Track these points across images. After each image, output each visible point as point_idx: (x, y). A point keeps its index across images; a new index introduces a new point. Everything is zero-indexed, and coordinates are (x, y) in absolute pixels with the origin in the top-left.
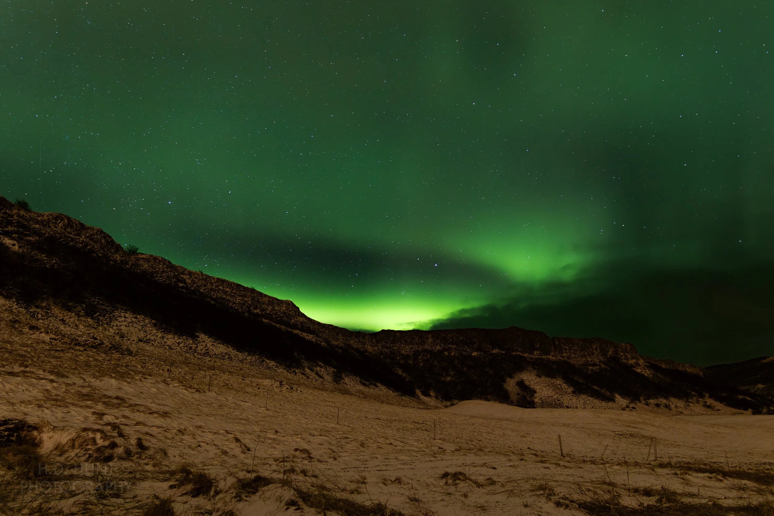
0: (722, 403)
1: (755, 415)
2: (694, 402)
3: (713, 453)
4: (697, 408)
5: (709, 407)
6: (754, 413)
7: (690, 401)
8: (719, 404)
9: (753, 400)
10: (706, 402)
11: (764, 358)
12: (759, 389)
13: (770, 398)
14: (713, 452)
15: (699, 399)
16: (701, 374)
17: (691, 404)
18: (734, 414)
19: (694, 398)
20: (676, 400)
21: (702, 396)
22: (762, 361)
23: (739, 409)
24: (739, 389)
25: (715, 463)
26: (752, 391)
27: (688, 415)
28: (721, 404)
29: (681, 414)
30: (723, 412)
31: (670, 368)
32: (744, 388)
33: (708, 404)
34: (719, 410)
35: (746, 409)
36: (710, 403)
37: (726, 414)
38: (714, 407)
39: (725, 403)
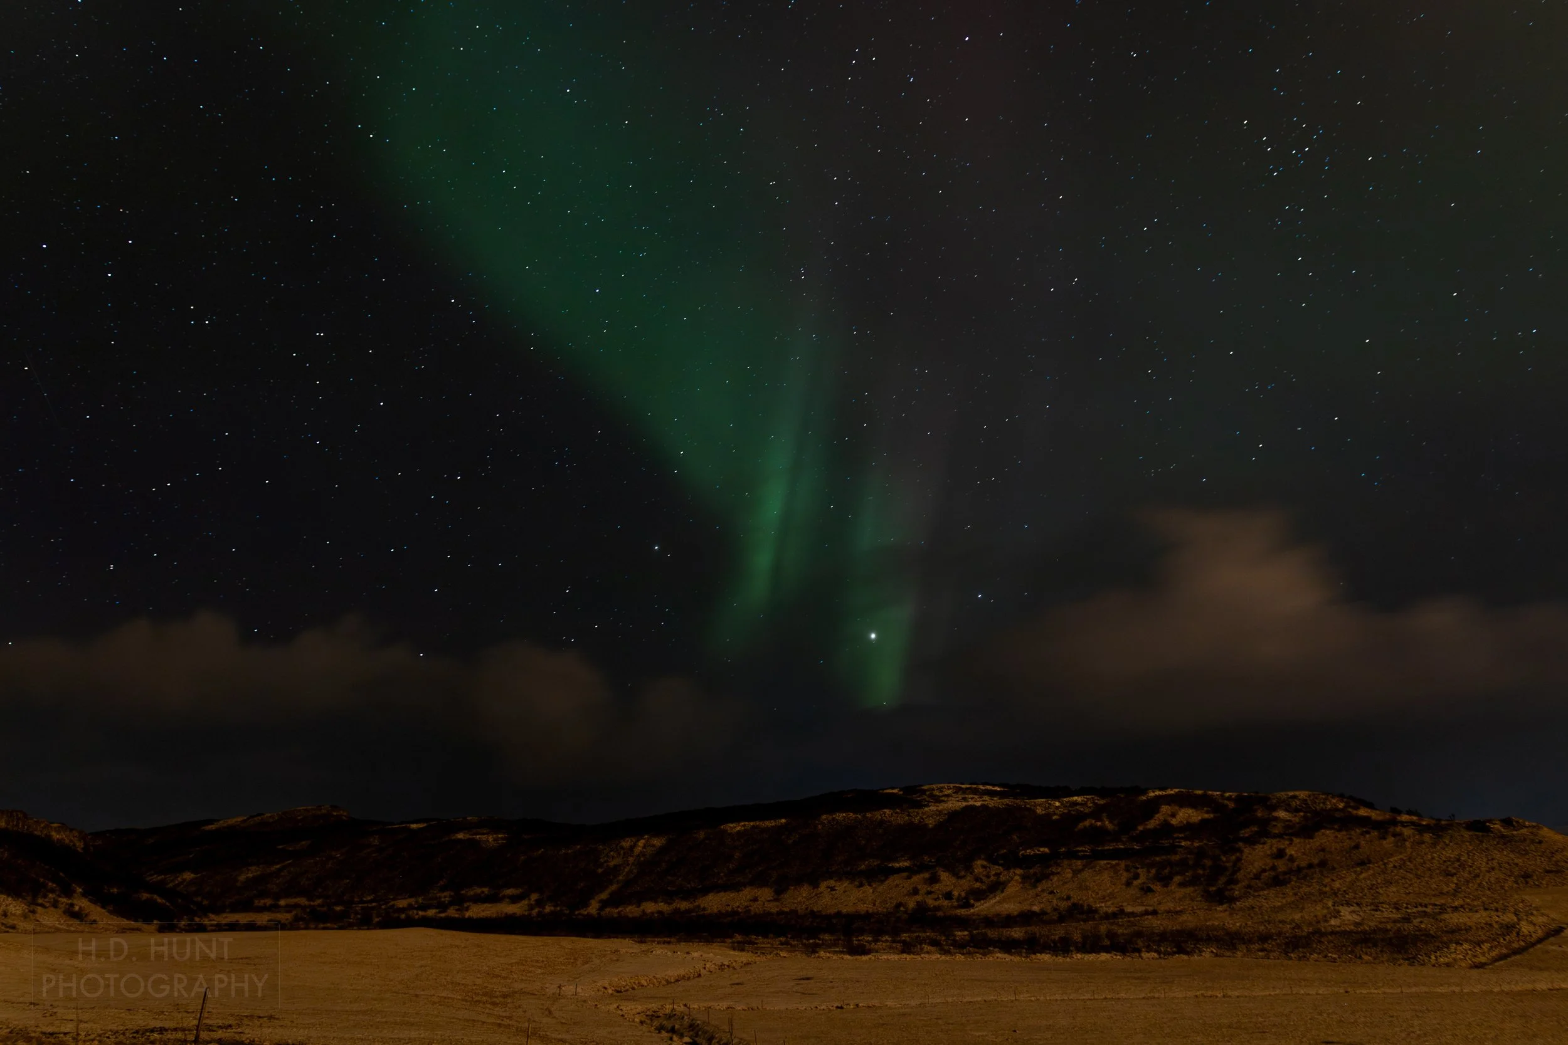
0: (103, 907)
1: (163, 932)
2: (47, 905)
3: (55, 1013)
4: (50, 918)
5: (78, 916)
6: (161, 930)
7: (40, 901)
8: (99, 909)
9: (167, 904)
10: (72, 905)
11: (211, 822)
12: (184, 880)
13: (199, 899)
14: (55, 1010)
15: (60, 899)
16: (80, 845)
17: (39, 909)
18: (123, 931)
19: (51, 895)
20: (10, 899)
21: (69, 893)
22: (203, 828)
23: (136, 921)
24: (148, 879)
25: (52, 1034)
26: (171, 885)
27: (25, 932)
28: (103, 910)
29: (11, 930)
30: (102, 926)
31: (15, 829)
32: (156, 878)
33: (77, 908)
34: (95, 922)
35: (148, 920)
36: (80, 907)
37: (106, 930)
38: (87, 915)
39: (111, 909)
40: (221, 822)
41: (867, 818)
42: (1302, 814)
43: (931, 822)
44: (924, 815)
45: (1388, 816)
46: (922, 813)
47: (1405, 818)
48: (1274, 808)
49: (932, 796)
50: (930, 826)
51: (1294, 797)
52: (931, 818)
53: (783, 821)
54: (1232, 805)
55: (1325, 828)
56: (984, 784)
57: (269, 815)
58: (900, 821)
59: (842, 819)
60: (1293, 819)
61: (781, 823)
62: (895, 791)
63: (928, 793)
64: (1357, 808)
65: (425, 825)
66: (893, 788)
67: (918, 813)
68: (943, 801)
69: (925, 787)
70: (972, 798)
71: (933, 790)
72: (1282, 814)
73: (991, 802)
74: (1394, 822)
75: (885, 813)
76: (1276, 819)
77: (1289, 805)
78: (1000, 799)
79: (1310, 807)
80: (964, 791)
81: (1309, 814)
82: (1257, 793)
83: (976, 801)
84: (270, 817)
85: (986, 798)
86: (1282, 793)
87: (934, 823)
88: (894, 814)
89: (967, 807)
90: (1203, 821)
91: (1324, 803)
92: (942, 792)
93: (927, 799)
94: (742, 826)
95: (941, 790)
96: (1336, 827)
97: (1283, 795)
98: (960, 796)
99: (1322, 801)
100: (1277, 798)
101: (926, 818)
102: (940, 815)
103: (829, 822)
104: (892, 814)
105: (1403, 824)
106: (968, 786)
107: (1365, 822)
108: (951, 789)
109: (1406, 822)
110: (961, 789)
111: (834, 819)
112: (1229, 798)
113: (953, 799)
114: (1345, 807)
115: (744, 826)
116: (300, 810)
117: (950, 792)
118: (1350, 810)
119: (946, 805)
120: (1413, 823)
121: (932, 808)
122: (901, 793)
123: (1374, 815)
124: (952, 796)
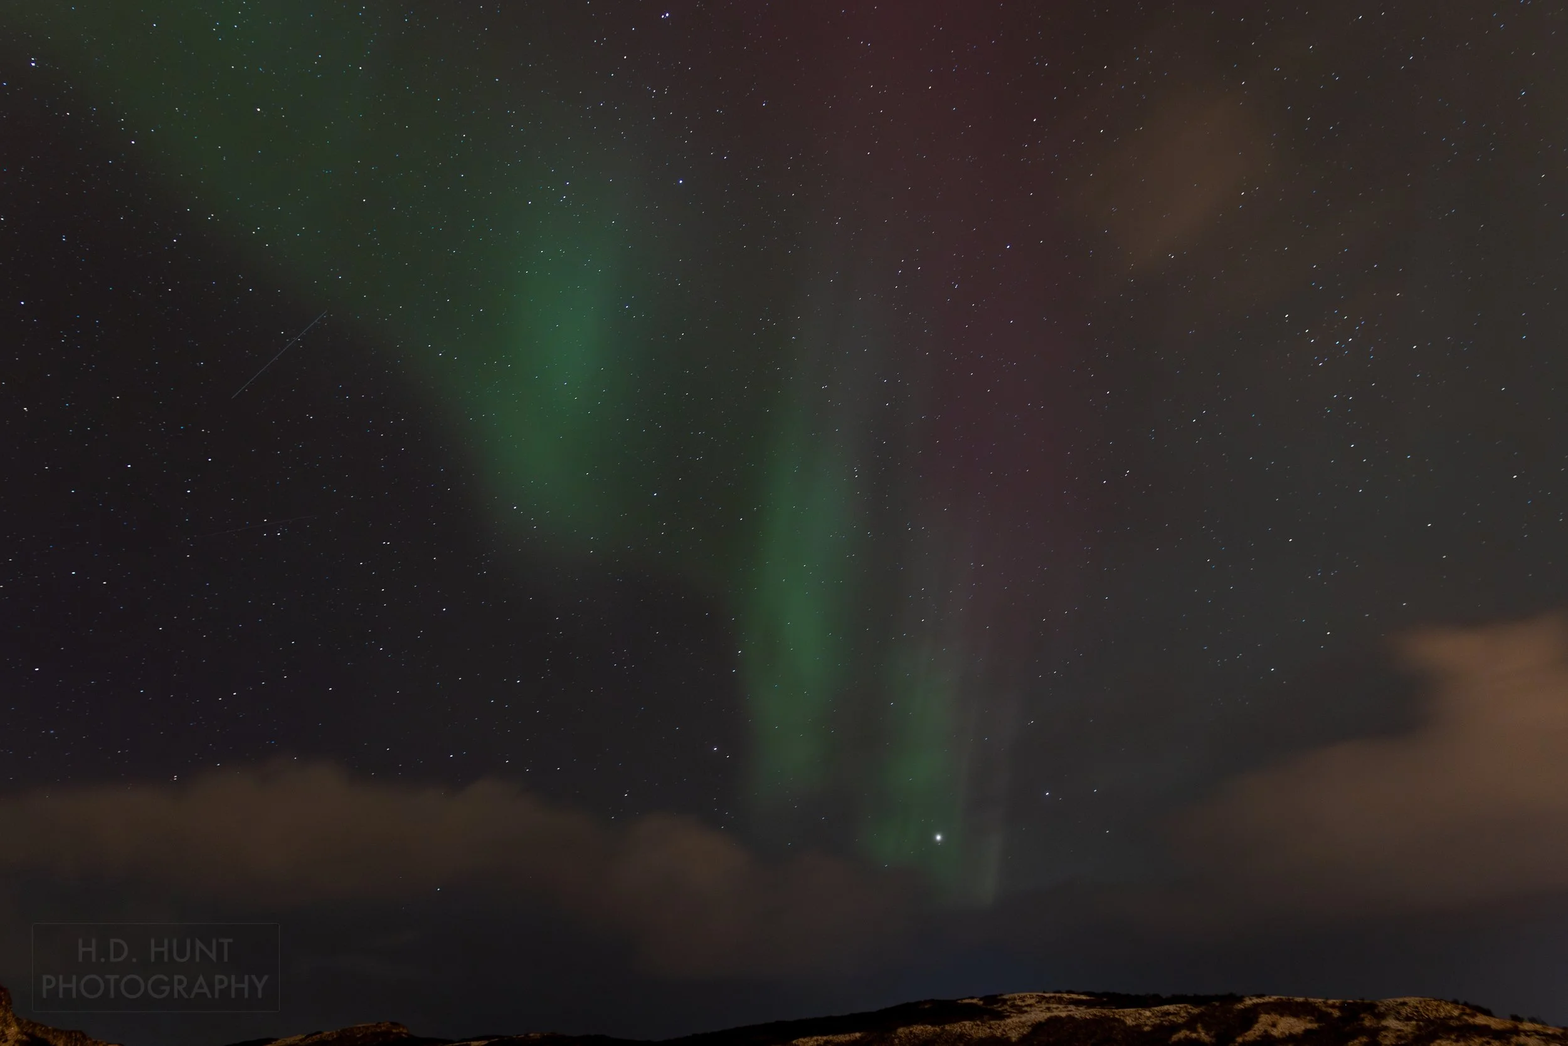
40: (279, 1041)
41: (946, 1030)
42: (1414, 1023)
43: (1014, 1036)
44: (1006, 1027)
45: (1508, 1024)
46: (1004, 1024)
47: (1527, 1026)
48: (1381, 1016)
49: (1013, 1006)
50: (1014, 1039)
51: (1404, 1004)
52: (1014, 1031)
53: (858, 1035)
54: (1336, 1013)
55: (1440, 1038)
56: (1069, 992)
57: (329, 1033)
58: (981, 1034)
59: (920, 1032)
60: (1404, 1028)
61: (856, 1038)
62: (975, 1001)
63: (1009, 1003)
64: (1473, 1016)
65: (486, 1042)
66: (972, 998)
67: (1000, 1025)
68: (1026, 1012)
69: (1006, 997)
70: (1057, 1008)
71: (1015, 999)
72: (1391, 1023)
73: (1080, 1013)
74: (1516, 1032)
75: (965, 1026)
76: (1386, 1028)
77: (1399, 1013)
78: (1086, 1008)
79: (1422, 1016)
80: (1048, 1000)
81: (1421, 1023)
82: (1363, 999)
83: (1060, 1011)
84: (329, 1035)
85: (1072, 1007)
86: (1391, 1000)
87: (1017, 1036)
88: (974, 1027)
89: (1050, 1019)
90: (1307, 1032)
91: (1437, 1011)
92: (1024, 1001)
93: (1009, 1010)
94: (815, 1040)
95: (1022, 999)
96: (1453, 1037)
97: (1390, 1001)
98: (1044, 1006)
99: (1435, 1008)
100: (1385, 1005)
101: (1008, 1030)
102: (1023, 1027)
103: (906, 1036)
104: (972, 1026)
105: (1527, 1033)
106: (1052, 995)
107: (1484, 1030)
108: (1033, 998)
109: (1529, 1031)
110: (1044, 998)
111: (911, 1032)
112: (1333, 1006)
113: (1037, 1009)
114: (1461, 1015)
115: (817, 1040)
116: (359, 1028)
117: (1032, 1001)
118: (1466, 1017)
119: (1029, 1016)
120: (1537, 1032)
121: (1014, 1019)
122: (981, 1003)
123: (1494, 1023)
124: (1035, 1006)
